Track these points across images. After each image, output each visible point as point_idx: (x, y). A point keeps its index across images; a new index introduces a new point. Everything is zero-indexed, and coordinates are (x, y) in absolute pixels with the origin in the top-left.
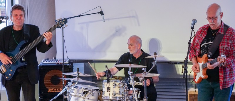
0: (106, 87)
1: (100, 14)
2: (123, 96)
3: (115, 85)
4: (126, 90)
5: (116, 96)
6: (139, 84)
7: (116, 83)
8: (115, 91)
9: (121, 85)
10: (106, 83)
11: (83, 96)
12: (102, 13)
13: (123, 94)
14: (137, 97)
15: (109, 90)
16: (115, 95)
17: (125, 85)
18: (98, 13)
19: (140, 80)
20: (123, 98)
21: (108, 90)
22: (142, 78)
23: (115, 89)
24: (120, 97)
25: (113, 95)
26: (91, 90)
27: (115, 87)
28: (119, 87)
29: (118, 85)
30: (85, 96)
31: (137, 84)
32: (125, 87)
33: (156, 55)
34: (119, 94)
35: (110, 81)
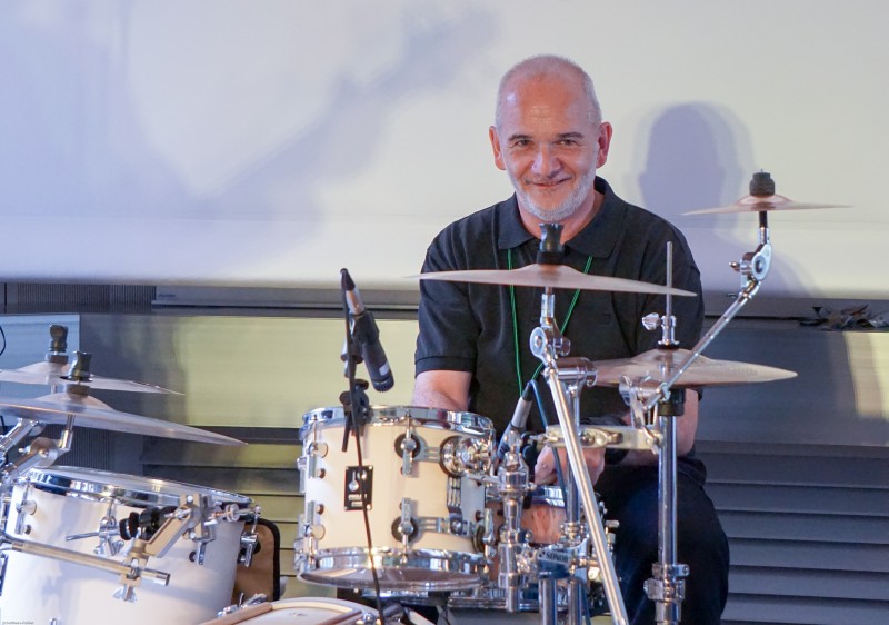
2: (480, 547)
3: (417, 448)
4: (508, 487)
5: (420, 546)
6: (623, 445)
7: (422, 432)
8: (413, 504)
9: (467, 454)
10: (334, 434)
11: (120, 558)
13: (481, 531)
15: (360, 485)
16: (413, 536)
17: (506, 449)
21: (348, 492)
22: (651, 394)
24: (456, 561)
25: (398, 537)
26: (197, 503)
27: (415, 463)
28: (449, 464)
29: (442, 451)
30: (143, 549)
31: (610, 438)
32: (508, 469)
33: (773, 197)
34: (444, 531)
35: (366, 414)
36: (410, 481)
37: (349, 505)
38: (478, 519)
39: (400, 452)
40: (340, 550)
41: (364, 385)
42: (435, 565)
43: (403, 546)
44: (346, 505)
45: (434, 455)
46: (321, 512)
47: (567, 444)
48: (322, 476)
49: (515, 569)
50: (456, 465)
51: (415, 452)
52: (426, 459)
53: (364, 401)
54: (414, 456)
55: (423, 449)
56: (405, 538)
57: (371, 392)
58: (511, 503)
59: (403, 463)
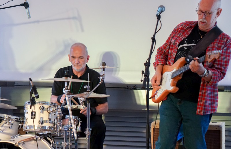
0: (30, 111)
1: (23, 7)
2: (54, 125)
3: (43, 108)
4: (58, 115)
5: (43, 125)
6: (78, 108)
7: (44, 106)
8: (42, 118)
9: (52, 109)
10: (29, 106)
12: (26, 5)
13: (55, 123)
14: (76, 129)
15: (33, 115)
16: (42, 123)
17: (58, 109)
18: (21, 5)
19: (81, 102)
20: (54, 128)
21: (31, 116)
22: (83, 99)
23: (42, 115)
24: (50, 128)
25: (40, 124)
26: (8, 118)
27: (43, 111)
28: (49, 111)
29: (48, 109)
31: (76, 107)
32: (58, 112)
33: (106, 66)
34: (48, 123)
35: (35, 103)
36: (42, 114)
38: (54, 121)
39: (40, 109)
40: (30, 126)
41: (34, 98)
42: (46, 128)
43: (40, 125)
44: (31, 118)
46: (27, 119)
47: (68, 108)
48: (27, 113)
49: (59, 129)
50: (50, 111)
51: (43, 109)
52: (45, 110)
53: (34, 100)
56: (41, 124)
57: (35, 99)
58: (59, 118)
59: (40, 111)
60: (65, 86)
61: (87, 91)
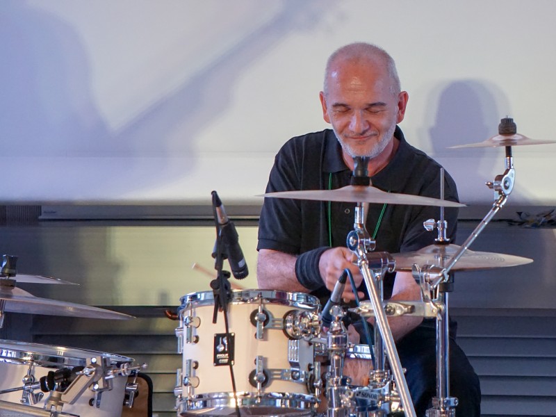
2: (311, 389)
3: (267, 320)
4: (334, 346)
5: (267, 390)
7: (270, 307)
8: (264, 360)
9: (305, 323)
11: (40, 405)
13: (312, 379)
15: (225, 346)
16: (265, 384)
21: (216, 352)
23: (264, 348)
24: (295, 400)
25: (253, 384)
26: (99, 363)
27: (265, 330)
28: (290, 331)
29: (285, 321)
30: (59, 398)
31: (406, 309)
32: (334, 333)
33: (515, 135)
34: (286, 379)
35: (229, 296)
36: (261, 343)
37: (217, 362)
38: (310, 369)
39: (254, 323)
40: (210, 394)
41: (227, 275)
43: (257, 390)
44: (214, 362)
45: (279, 324)
46: (196, 368)
48: (196, 341)
50: (295, 331)
51: (265, 323)
52: (273, 328)
53: (227, 287)
54: (264, 326)
55: (271, 319)
56: (259, 385)
57: (232, 279)
58: (336, 357)
59: (256, 330)
60: (357, 221)
61: (439, 243)
